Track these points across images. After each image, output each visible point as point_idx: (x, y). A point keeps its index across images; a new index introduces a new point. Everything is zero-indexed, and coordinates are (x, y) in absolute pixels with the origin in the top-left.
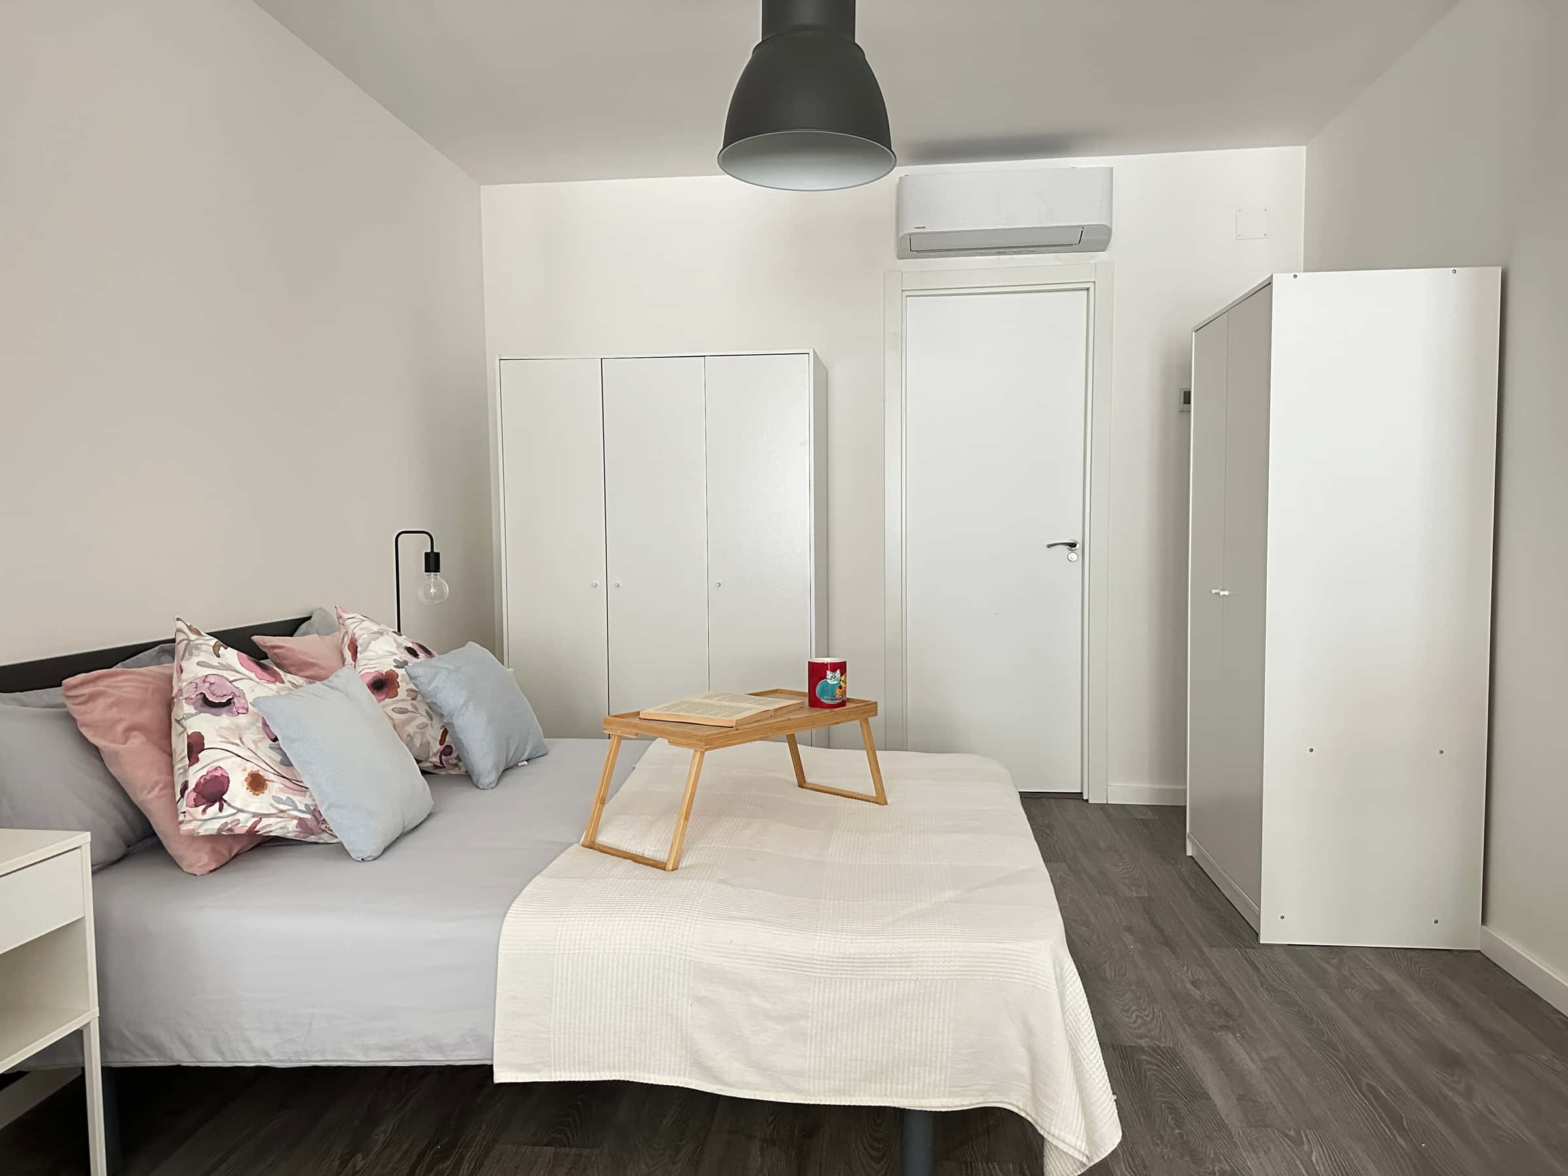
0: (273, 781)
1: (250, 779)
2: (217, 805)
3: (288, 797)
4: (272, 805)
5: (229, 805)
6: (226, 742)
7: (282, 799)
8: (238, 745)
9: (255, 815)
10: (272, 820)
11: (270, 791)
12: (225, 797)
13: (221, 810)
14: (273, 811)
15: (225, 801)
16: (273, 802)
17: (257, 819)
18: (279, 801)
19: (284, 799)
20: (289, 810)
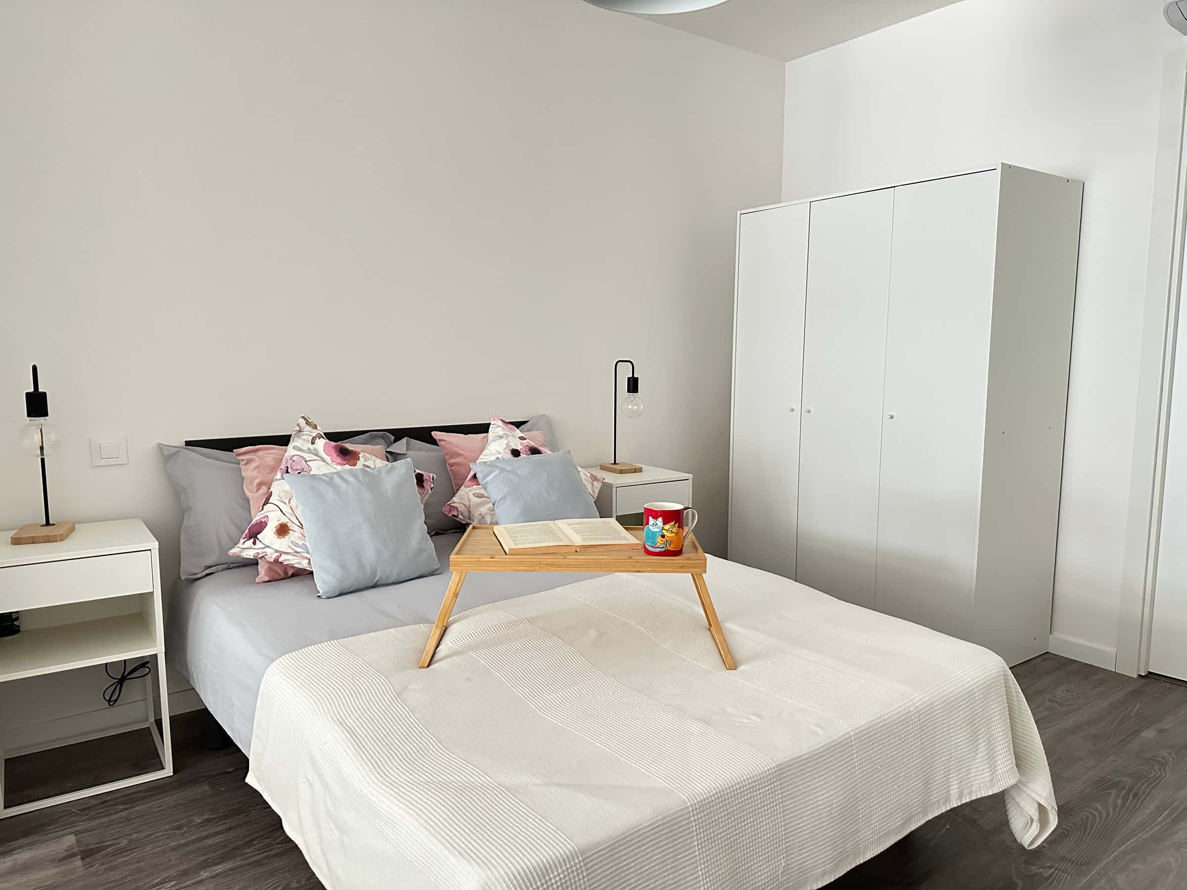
0: (295, 531)
1: (278, 527)
2: (252, 540)
3: (304, 544)
4: (289, 546)
5: (260, 541)
6: (280, 501)
7: (298, 544)
8: (285, 503)
9: (277, 551)
10: (289, 557)
11: (289, 537)
12: (258, 536)
13: (254, 543)
14: (290, 551)
15: (258, 539)
16: (291, 545)
17: (278, 554)
18: (296, 545)
19: (300, 544)
20: (303, 552)
